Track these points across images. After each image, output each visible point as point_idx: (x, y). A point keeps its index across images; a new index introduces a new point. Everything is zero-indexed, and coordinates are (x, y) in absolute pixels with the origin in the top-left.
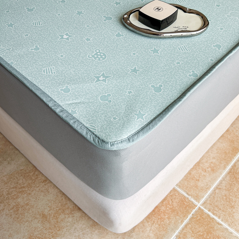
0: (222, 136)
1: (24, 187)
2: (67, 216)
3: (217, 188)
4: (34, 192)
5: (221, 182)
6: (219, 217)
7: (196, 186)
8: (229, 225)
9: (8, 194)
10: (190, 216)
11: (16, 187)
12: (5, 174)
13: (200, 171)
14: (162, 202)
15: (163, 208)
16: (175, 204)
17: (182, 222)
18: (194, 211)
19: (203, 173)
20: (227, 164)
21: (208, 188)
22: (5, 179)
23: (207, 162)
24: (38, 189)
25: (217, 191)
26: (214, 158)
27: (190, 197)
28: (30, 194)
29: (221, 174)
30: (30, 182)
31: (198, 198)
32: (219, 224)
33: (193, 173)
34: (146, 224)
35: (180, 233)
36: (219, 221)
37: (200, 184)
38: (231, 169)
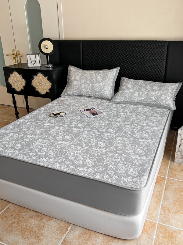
0: (152, 196)
1: (87, 238)
2: (112, 243)
3: (160, 215)
4: (93, 238)
5: (161, 212)
6: (167, 224)
7: (153, 216)
8: (171, 226)
9: (83, 243)
10: (156, 227)
11: (84, 239)
12: (76, 236)
13: (151, 210)
14: (144, 226)
15: (146, 228)
16: (149, 225)
17: (155, 230)
18: (157, 225)
19: (153, 211)
20: (159, 205)
21: (158, 216)
22: (78, 238)
23: (152, 207)
24: (94, 237)
25: (161, 216)
26: (154, 205)
27: (153, 221)
28: (91, 240)
29: (159, 209)
30: (89, 235)
31: (156, 220)
32: (167, 226)
33: (149, 212)
34: (143, 235)
35: (156, 234)
36: (167, 225)
37: (154, 215)
38: (162, 207)
